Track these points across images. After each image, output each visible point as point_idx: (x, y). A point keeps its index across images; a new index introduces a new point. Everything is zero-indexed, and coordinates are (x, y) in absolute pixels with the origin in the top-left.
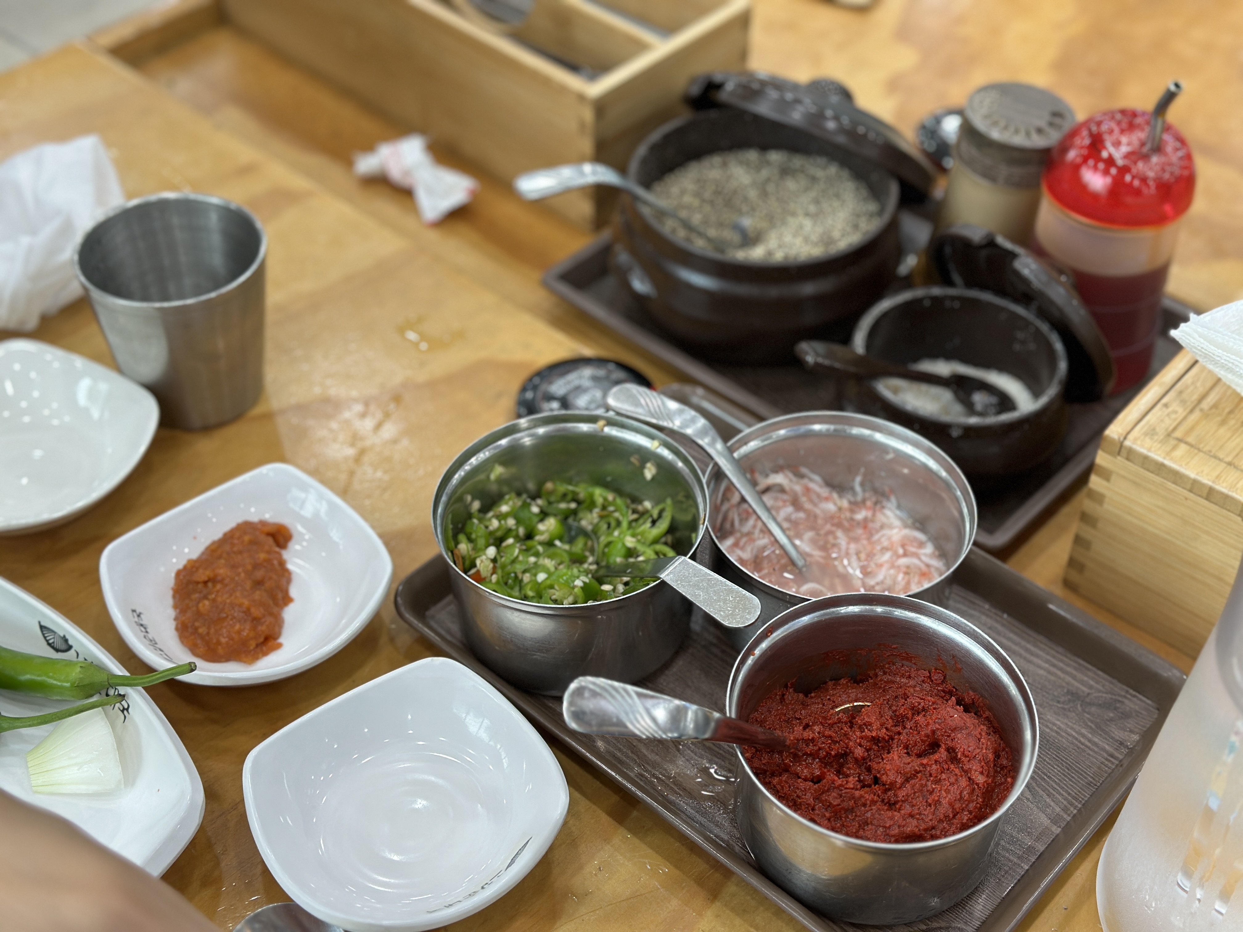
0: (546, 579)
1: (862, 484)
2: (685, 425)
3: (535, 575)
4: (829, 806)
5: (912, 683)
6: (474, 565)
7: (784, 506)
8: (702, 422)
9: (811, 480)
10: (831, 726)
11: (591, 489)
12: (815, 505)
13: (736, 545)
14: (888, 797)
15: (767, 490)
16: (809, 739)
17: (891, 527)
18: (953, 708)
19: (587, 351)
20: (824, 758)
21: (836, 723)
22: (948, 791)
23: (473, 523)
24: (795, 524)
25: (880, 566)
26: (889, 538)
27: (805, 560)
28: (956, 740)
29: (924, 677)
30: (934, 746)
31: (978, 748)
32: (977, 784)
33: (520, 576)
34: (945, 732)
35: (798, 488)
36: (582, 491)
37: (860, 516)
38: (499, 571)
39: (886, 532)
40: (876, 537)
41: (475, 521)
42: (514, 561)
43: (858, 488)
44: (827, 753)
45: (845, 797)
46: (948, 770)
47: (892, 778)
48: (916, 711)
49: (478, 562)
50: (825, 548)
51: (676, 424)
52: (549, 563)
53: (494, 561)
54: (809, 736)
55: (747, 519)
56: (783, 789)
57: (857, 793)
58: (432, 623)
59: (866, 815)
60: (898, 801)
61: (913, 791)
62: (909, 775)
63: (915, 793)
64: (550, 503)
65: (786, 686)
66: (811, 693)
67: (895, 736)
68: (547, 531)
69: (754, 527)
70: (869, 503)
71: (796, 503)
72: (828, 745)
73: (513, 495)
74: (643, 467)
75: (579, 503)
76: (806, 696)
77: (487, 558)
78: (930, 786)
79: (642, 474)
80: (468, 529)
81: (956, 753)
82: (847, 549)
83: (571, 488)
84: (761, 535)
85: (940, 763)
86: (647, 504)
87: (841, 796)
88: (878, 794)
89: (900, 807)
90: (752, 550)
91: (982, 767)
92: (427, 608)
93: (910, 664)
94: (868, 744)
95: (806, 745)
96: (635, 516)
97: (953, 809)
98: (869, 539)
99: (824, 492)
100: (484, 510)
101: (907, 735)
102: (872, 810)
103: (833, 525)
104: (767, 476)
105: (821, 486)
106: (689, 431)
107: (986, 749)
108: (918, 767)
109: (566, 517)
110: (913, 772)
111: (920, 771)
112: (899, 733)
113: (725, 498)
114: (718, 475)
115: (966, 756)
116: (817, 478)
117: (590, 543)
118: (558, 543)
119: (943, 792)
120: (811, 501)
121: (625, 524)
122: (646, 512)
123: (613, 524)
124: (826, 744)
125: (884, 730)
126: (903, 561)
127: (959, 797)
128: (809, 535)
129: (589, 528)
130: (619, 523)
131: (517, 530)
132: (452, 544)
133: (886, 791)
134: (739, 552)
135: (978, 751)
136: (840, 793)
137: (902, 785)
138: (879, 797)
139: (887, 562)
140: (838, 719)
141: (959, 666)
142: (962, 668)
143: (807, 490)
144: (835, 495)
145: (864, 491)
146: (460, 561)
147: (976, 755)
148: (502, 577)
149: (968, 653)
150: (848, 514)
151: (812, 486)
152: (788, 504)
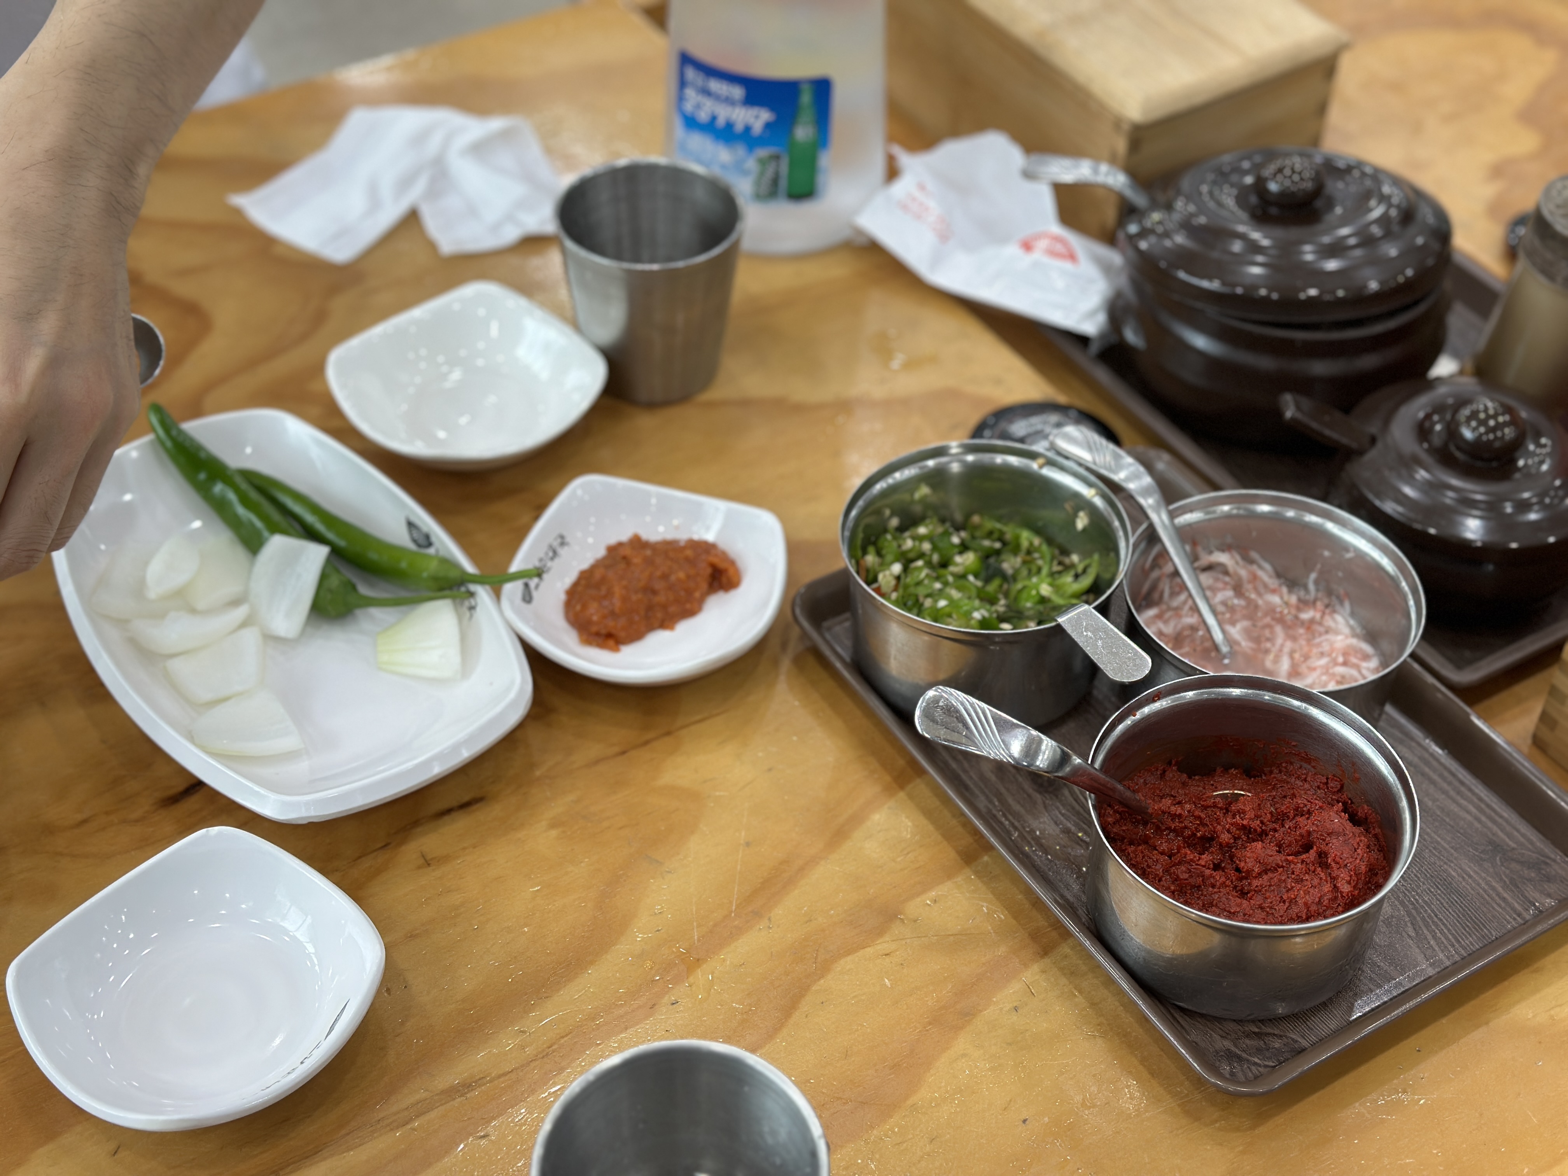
0: (946, 606)
1: (1316, 582)
2: (1128, 479)
3: (936, 601)
4: (1176, 880)
5: (1307, 786)
6: (875, 580)
7: (1224, 589)
8: (1147, 480)
9: (1261, 567)
10: (1205, 808)
11: (1018, 531)
12: (1260, 595)
13: (1159, 616)
14: (1242, 885)
15: (1209, 568)
16: (1175, 814)
17: (1337, 632)
18: (1337, 814)
19: (1062, 399)
20: (1189, 837)
21: (1210, 807)
22: (1307, 893)
23: (886, 540)
24: (1232, 609)
25: (1314, 669)
26: (1332, 644)
27: (1231, 647)
28: (1331, 845)
29: (1320, 782)
30: (1307, 847)
31: (1352, 857)
32: (1341, 893)
33: (921, 599)
34: (1321, 835)
35: (1243, 573)
36: (1009, 531)
37: (1306, 616)
38: (901, 590)
39: (1330, 637)
40: (1317, 640)
41: (889, 537)
42: (919, 583)
43: (1311, 587)
44: (1192, 832)
45: (1194, 873)
46: (1314, 872)
47: (1250, 865)
48: (1299, 812)
49: (881, 577)
50: (1257, 640)
51: (1119, 477)
52: (955, 594)
53: (898, 578)
54: (1176, 810)
55: (1178, 594)
56: (1136, 858)
57: (1208, 872)
58: (828, 636)
59: (1213, 896)
60: (1251, 890)
61: (1269, 883)
62: (1269, 867)
63: (1270, 886)
64: (973, 537)
65: (1170, 763)
66: (1195, 776)
67: (1270, 831)
68: (962, 564)
69: (1185, 602)
70: (1319, 605)
71: (1238, 589)
72: (1196, 826)
73: (935, 520)
74: (1075, 516)
75: (1005, 543)
76: (1190, 777)
77: (891, 575)
78: (1290, 883)
79: (1073, 524)
80: (880, 543)
81: (1327, 858)
82: (1282, 646)
83: (998, 526)
84: (1190, 613)
85: (1307, 864)
86: (1075, 558)
87: (1190, 871)
88: (1232, 879)
89: (1252, 897)
90: (1175, 626)
91: (1351, 876)
92: (825, 619)
93: (1309, 767)
94: (1238, 832)
95: (1172, 820)
96: (1059, 568)
97: (1308, 910)
98: (1309, 641)
99: (1273, 583)
100: (901, 529)
101: (1283, 834)
102: (1220, 892)
103: (1273, 619)
104: (1211, 552)
105: (1270, 577)
106: (1131, 486)
107: (1360, 860)
108: (1282, 862)
109: (987, 556)
110: (1274, 866)
111: (1283, 867)
112: (1275, 830)
113: (1155, 565)
114: (1152, 537)
115: (1337, 863)
116: (1267, 566)
117: (1005, 586)
118: (971, 578)
119: (1301, 892)
120: (1256, 589)
121: (1045, 571)
122: (1072, 566)
123: (1034, 569)
124: (1194, 824)
125: (1258, 822)
126: (1340, 670)
127: (1317, 900)
128: (1246, 623)
129: (1010, 572)
130: (1039, 570)
131: (931, 556)
132: (859, 553)
133: (1241, 879)
134: (1161, 625)
135: (1351, 860)
136: (1189, 867)
137: (1260, 875)
138: (1232, 883)
139: (1322, 667)
140: (1214, 802)
141: (1357, 775)
142: (1360, 778)
143: (1254, 578)
144: (1285, 590)
145: (1317, 590)
146: (863, 573)
147: (1347, 863)
148: (903, 597)
149: (1368, 762)
150: (1293, 611)
151: (1260, 573)
152: (1229, 587)
